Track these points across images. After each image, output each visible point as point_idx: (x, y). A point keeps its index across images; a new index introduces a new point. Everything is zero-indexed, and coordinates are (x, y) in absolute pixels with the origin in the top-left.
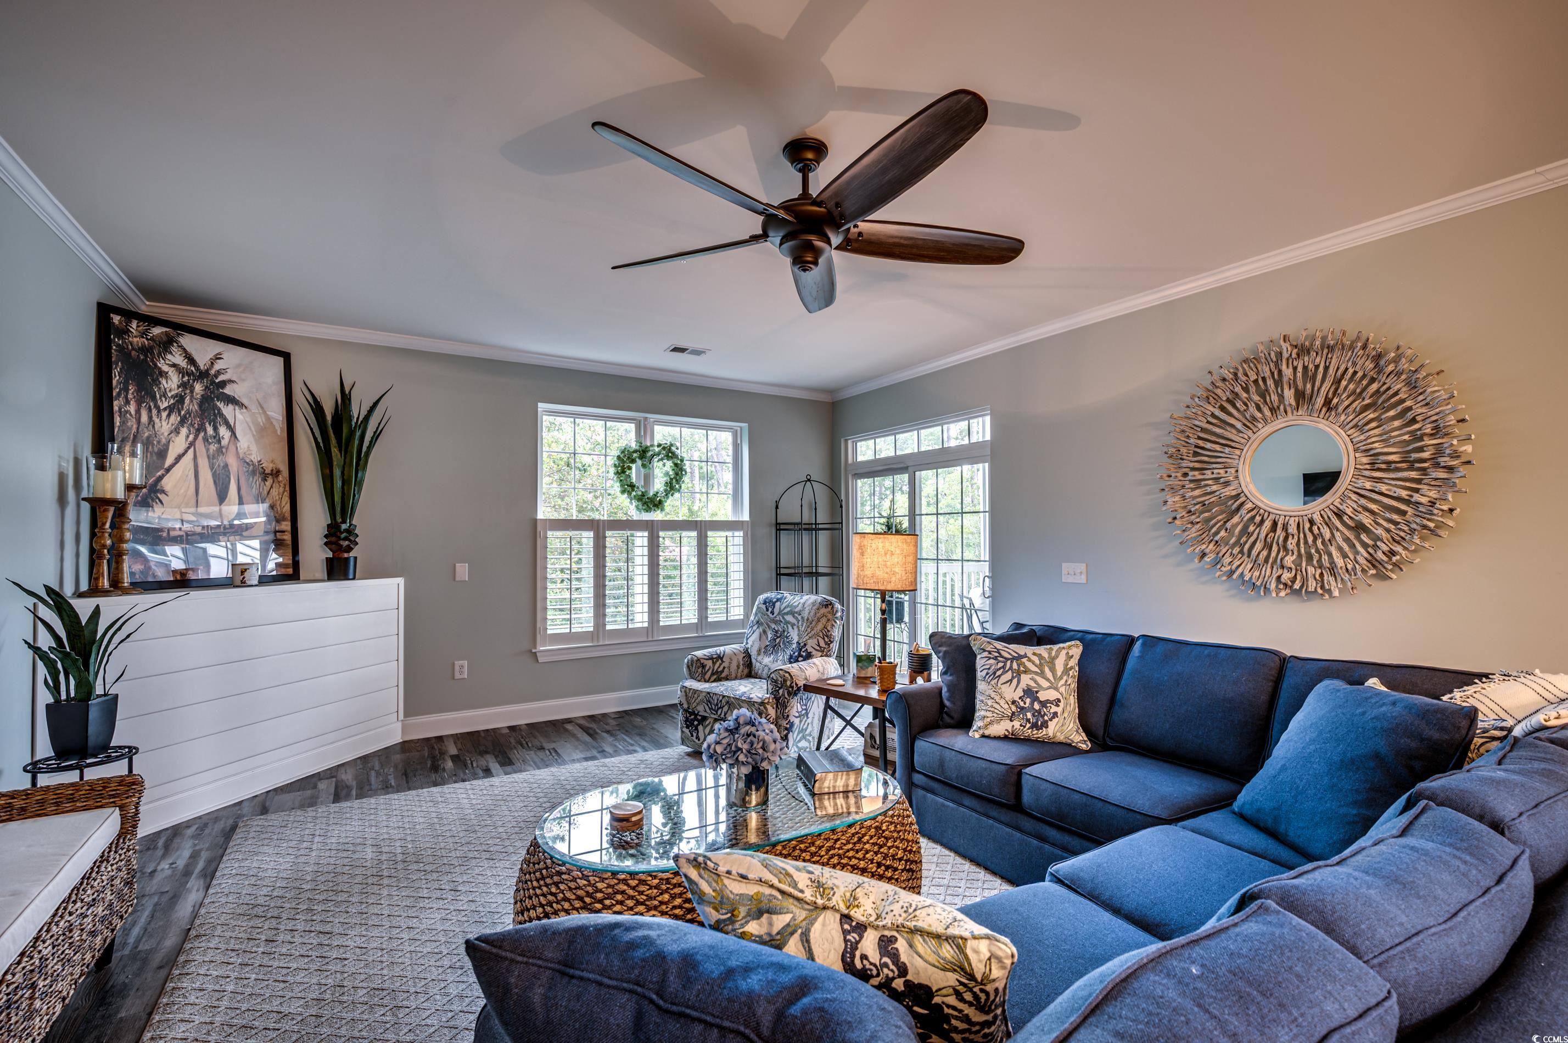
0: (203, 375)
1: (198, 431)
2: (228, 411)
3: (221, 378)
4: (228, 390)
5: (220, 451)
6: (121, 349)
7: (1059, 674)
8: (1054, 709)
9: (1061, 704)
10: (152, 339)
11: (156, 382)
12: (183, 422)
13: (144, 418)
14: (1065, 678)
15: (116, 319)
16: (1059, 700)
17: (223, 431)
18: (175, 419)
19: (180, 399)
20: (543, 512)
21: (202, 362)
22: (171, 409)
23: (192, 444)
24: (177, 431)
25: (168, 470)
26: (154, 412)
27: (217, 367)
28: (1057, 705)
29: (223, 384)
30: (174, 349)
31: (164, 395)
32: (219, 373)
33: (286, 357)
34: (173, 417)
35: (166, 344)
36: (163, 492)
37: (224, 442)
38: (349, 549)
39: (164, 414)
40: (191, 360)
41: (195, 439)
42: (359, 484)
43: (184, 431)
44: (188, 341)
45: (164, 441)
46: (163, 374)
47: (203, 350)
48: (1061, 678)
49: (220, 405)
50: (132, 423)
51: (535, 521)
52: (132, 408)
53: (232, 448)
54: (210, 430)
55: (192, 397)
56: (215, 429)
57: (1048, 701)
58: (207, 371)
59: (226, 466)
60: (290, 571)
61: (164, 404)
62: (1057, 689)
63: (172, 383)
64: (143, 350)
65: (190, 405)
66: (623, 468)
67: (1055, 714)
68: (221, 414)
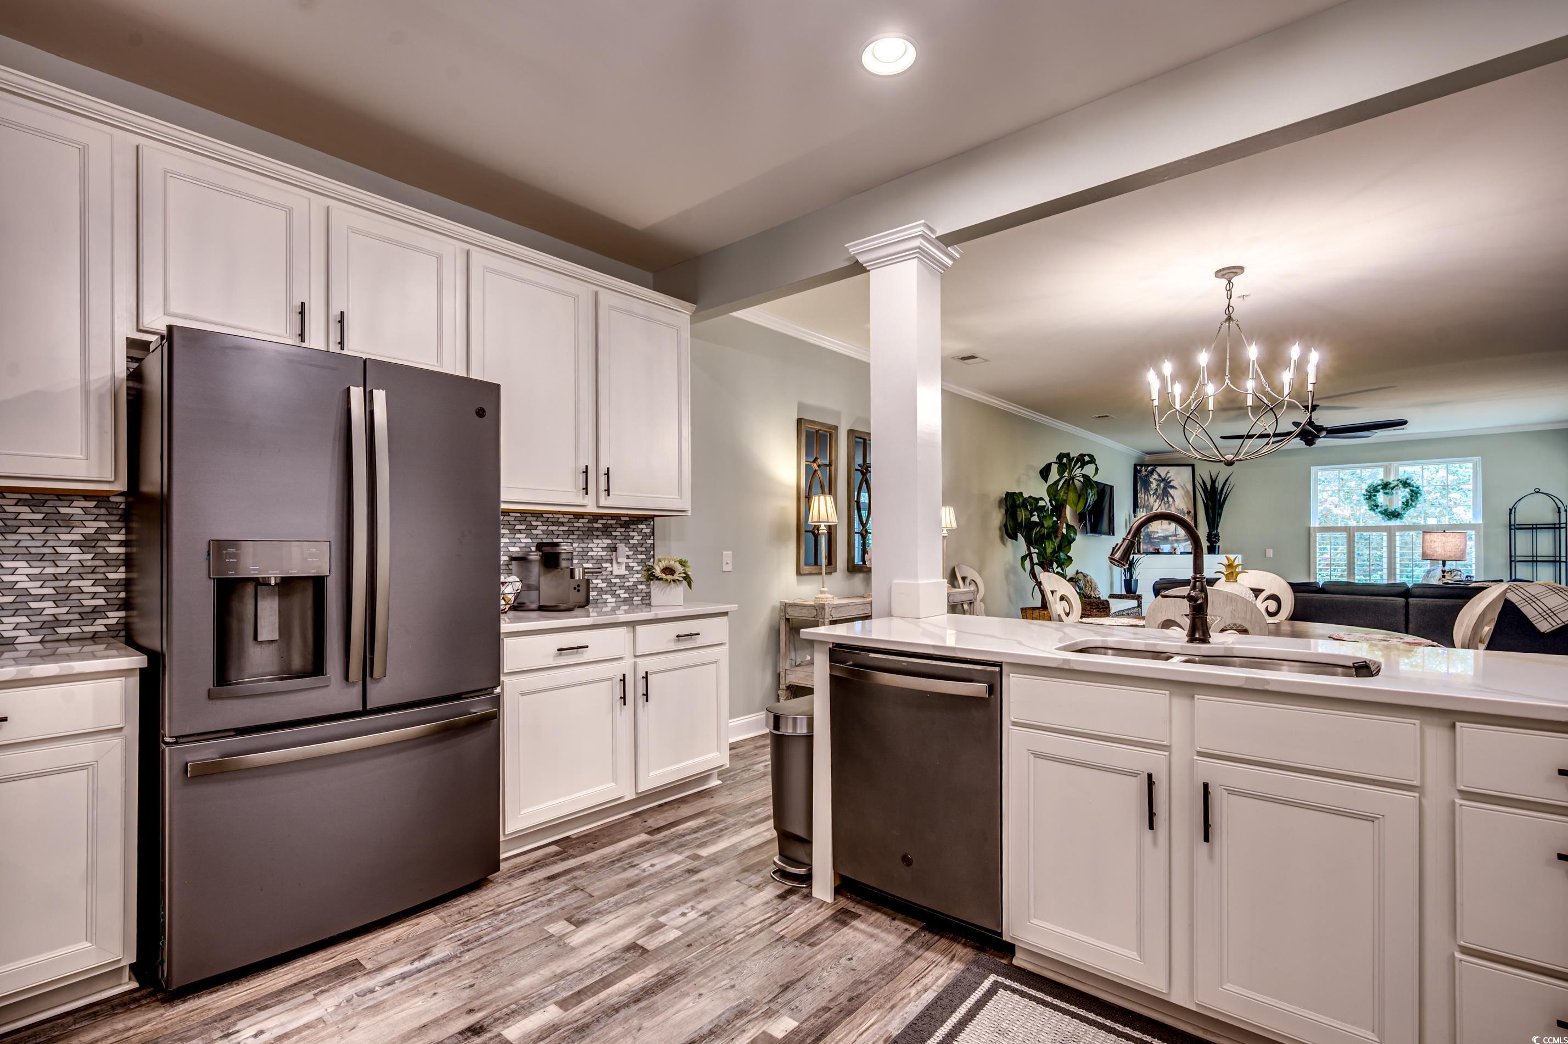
0: (1163, 480)
1: (1162, 500)
2: (1171, 491)
3: (1169, 480)
4: (1171, 484)
6: (1140, 477)
10: (1148, 471)
11: (1150, 486)
12: (1157, 498)
13: (1146, 499)
15: (1138, 468)
17: (1170, 499)
18: (1155, 497)
19: (1156, 490)
20: (1314, 523)
21: (1163, 475)
22: (1154, 494)
23: (1160, 505)
24: (1155, 501)
26: (1148, 495)
27: (1168, 476)
29: (1170, 481)
30: (1155, 473)
31: (1152, 490)
32: (1169, 478)
33: (1193, 466)
35: (1152, 472)
37: (1170, 503)
38: (1217, 543)
39: (1152, 495)
40: (1160, 476)
41: (1161, 503)
42: (1220, 515)
43: (1158, 501)
44: (1159, 469)
46: (1151, 483)
47: (1162, 471)
49: (1169, 490)
50: (1143, 501)
51: (1309, 528)
52: (1143, 496)
54: (1166, 499)
55: (1160, 488)
56: (1168, 498)
58: (1165, 478)
61: (1152, 493)
63: (1154, 486)
64: (1146, 476)
65: (1160, 491)
68: (1169, 493)
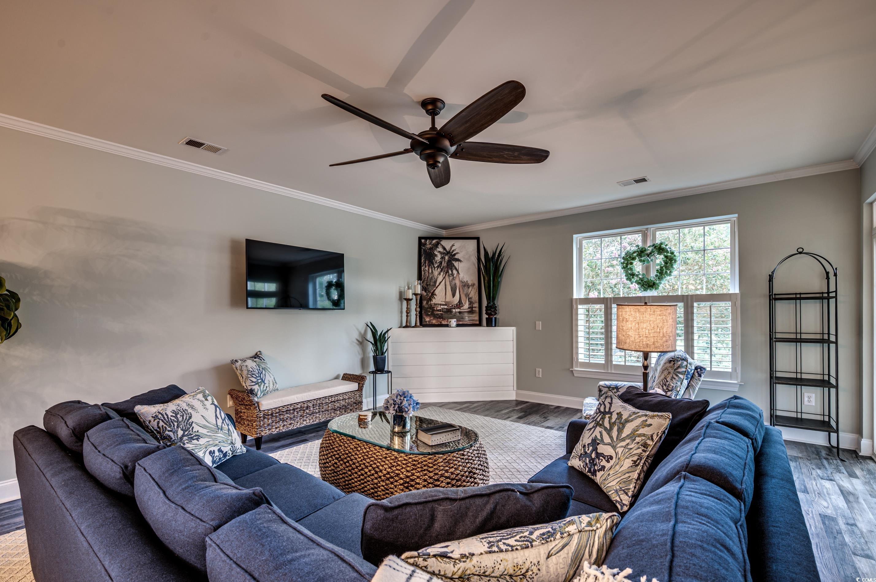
0: (448, 253)
1: (446, 273)
2: (456, 264)
3: (454, 253)
4: (456, 257)
5: (453, 279)
6: (425, 250)
7: (624, 435)
8: (604, 463)
9: (612, 462)
10: (433, 245)
11: (434, 259)
12: (441, 271)
13: (430, 271)
14: (628, 441)
15: (423, 241)
16: (611, 458)
17: (455, 272)
18: (439, 270)
19: (441, 263)
21: (448, 248)
22: (438, 267)
23: (444, 278)
24: (440, 274)
25: (437, 288)
26: (433, 268)
27: (453, 249)
28: (608, 461)
29: (455, 255)
30: (439, 246)
31: (436, 262)
32: (453, 251)
33: (478, 239)
34: (439, 269)
35: (436, 245)
36: (435, 295)
37: (455, 276)
39: (436, 269)
40: (444, 249)
41: (445, 276)
43: (442, 273)
44: (444, 243)
45: (436, 278)
46: (436, 255)
47: (447, 244)
48: (623, 440)
49: (454, 262)
50: (427, 274)
51: (572, 300)
52: (427, 269)
53: (457, 277)
54: (450, 272)
55: (445, 261)
56: (452, 271)
57: (602, 455)
58: (449, 251)
59: (455, 284)
60: (478, 323)
61: (436, 266)
62: (614, 447)
63: (438, 258)
64: (431, 249)
65: (444, 264)
66: (627, 264)
67: (603, 468)
68: (454, 266)
